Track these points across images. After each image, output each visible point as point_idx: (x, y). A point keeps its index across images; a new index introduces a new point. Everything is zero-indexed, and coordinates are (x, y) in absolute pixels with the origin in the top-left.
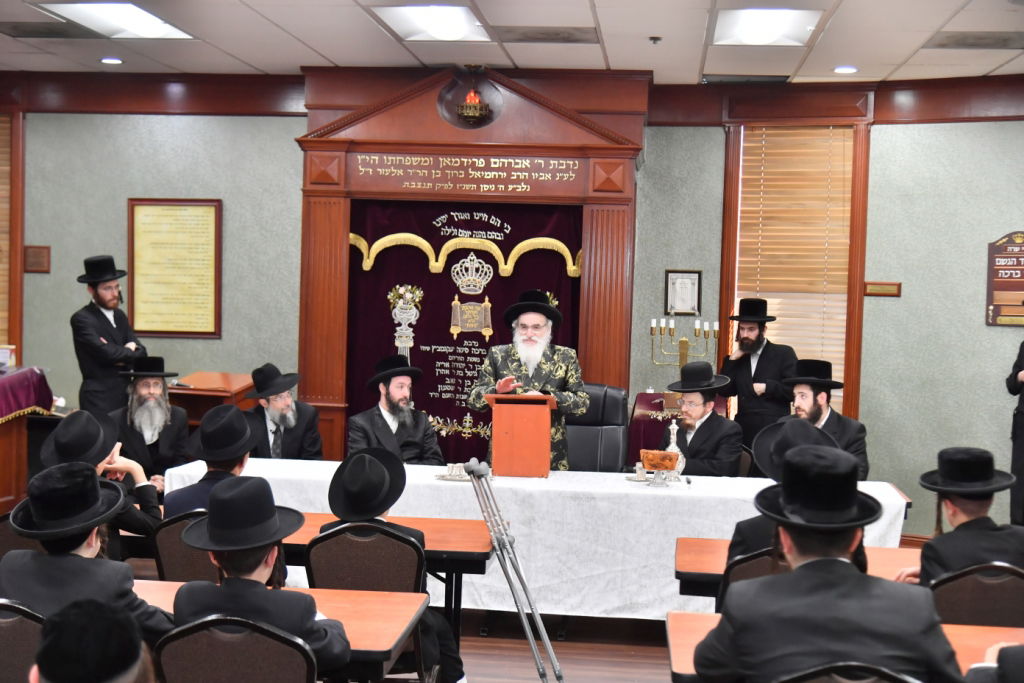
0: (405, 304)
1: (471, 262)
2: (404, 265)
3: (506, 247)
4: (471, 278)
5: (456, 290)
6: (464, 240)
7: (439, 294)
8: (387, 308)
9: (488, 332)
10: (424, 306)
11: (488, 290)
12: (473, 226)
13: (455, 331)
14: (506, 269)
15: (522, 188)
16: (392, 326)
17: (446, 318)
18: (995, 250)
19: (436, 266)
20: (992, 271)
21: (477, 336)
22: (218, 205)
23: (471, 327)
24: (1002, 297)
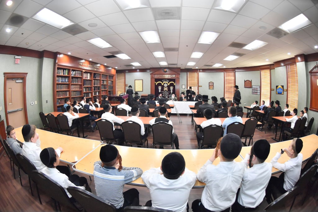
0: (160, 88)
1: (166, 84)
2: (160, 84)
3: (169, 83)
4: (166, 85)
5: (164, 86)
6: (165, 82)
7: (163, 87)
8: (158, 88)
9: (167, 90)
10: (161, 88)
11: (167, 86)
12: (166, 81)
13: (164, 90)
14: (169, 84)
15: (170, 77)
16: (159, 90)
17: (163, 89)
18: (209, 83)
19: (162, 84)
20: (209, 85)
21: (166, 91)
23: (166, 90)
24: (210, 87)
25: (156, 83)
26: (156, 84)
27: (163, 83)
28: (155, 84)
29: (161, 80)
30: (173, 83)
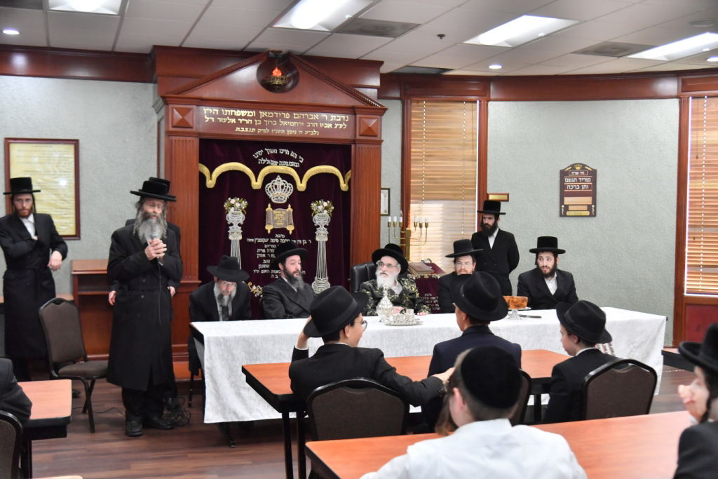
0: (235, 212)
1: (279, 182)
2: (235, 184)
3: (301, 173)
4: (278, 193)
5: (268, 200)
6: (274, 167)
7: (258, 203)
8: (223, 213)
9: (291, 228)
10: (248, 212)
11: (290, 200)
12: (279, 158)
13: (269, 228)
14: (302, 186)
15: (314, 133)
16: (227, 226)
17: (263, 219)
18: (564, 174)
19: (256, 184)
20: (563, 186)
21: (284, 231)
22: (76, 143)
23: (280, 225)
24: (567, 200)
25: (205, 170)
26: (211, 183)
27: (264, 172)
28: (202, 178)
29: (245, 148)
30: (332, 177)
